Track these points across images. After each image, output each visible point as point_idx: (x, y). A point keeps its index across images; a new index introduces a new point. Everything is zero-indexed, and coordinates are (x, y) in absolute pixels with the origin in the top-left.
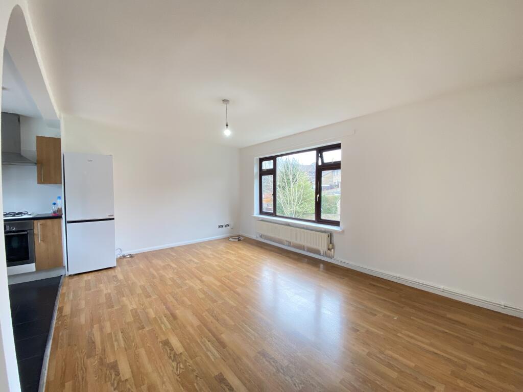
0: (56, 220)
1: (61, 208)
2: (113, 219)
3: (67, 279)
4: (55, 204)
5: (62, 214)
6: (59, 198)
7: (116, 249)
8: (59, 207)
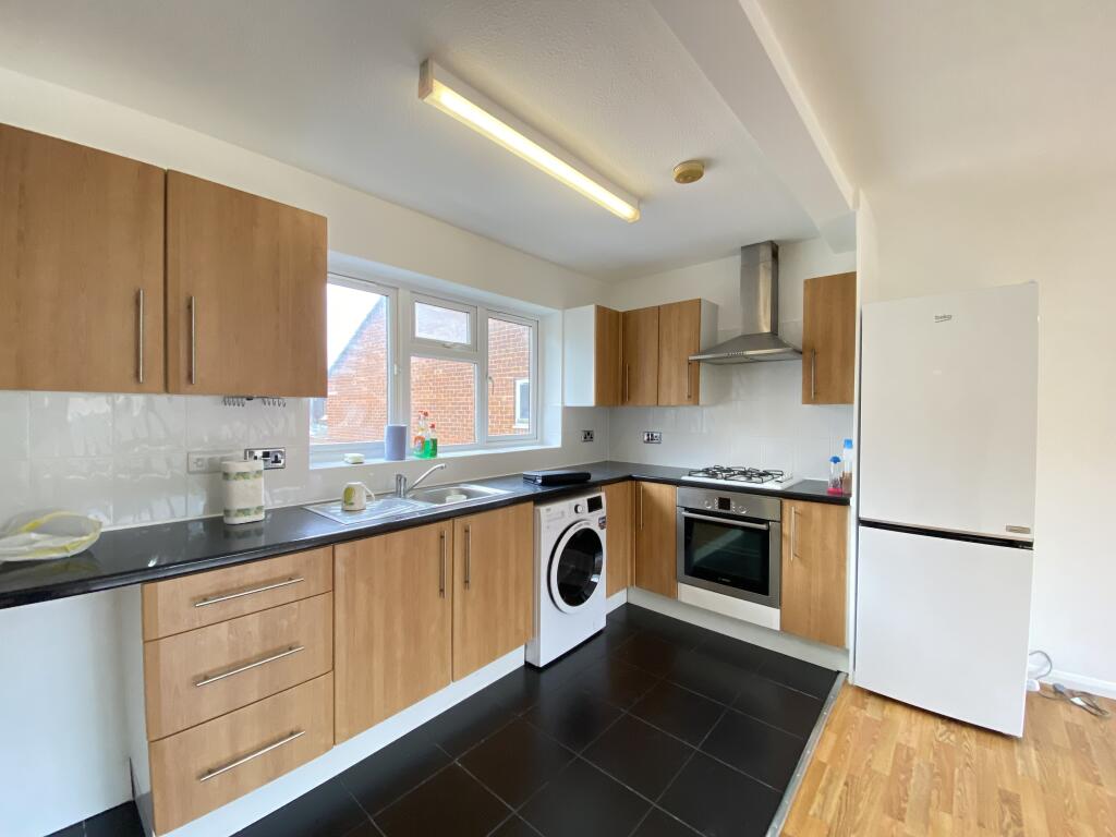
0: (834, 509)
1: (851, 474)
2: (1028, 545)
3: (850, 694)
4: (836, 460)
5: (850, 495)
6: (848, 443)
7: (1031, 648)
8: (847, 471)
